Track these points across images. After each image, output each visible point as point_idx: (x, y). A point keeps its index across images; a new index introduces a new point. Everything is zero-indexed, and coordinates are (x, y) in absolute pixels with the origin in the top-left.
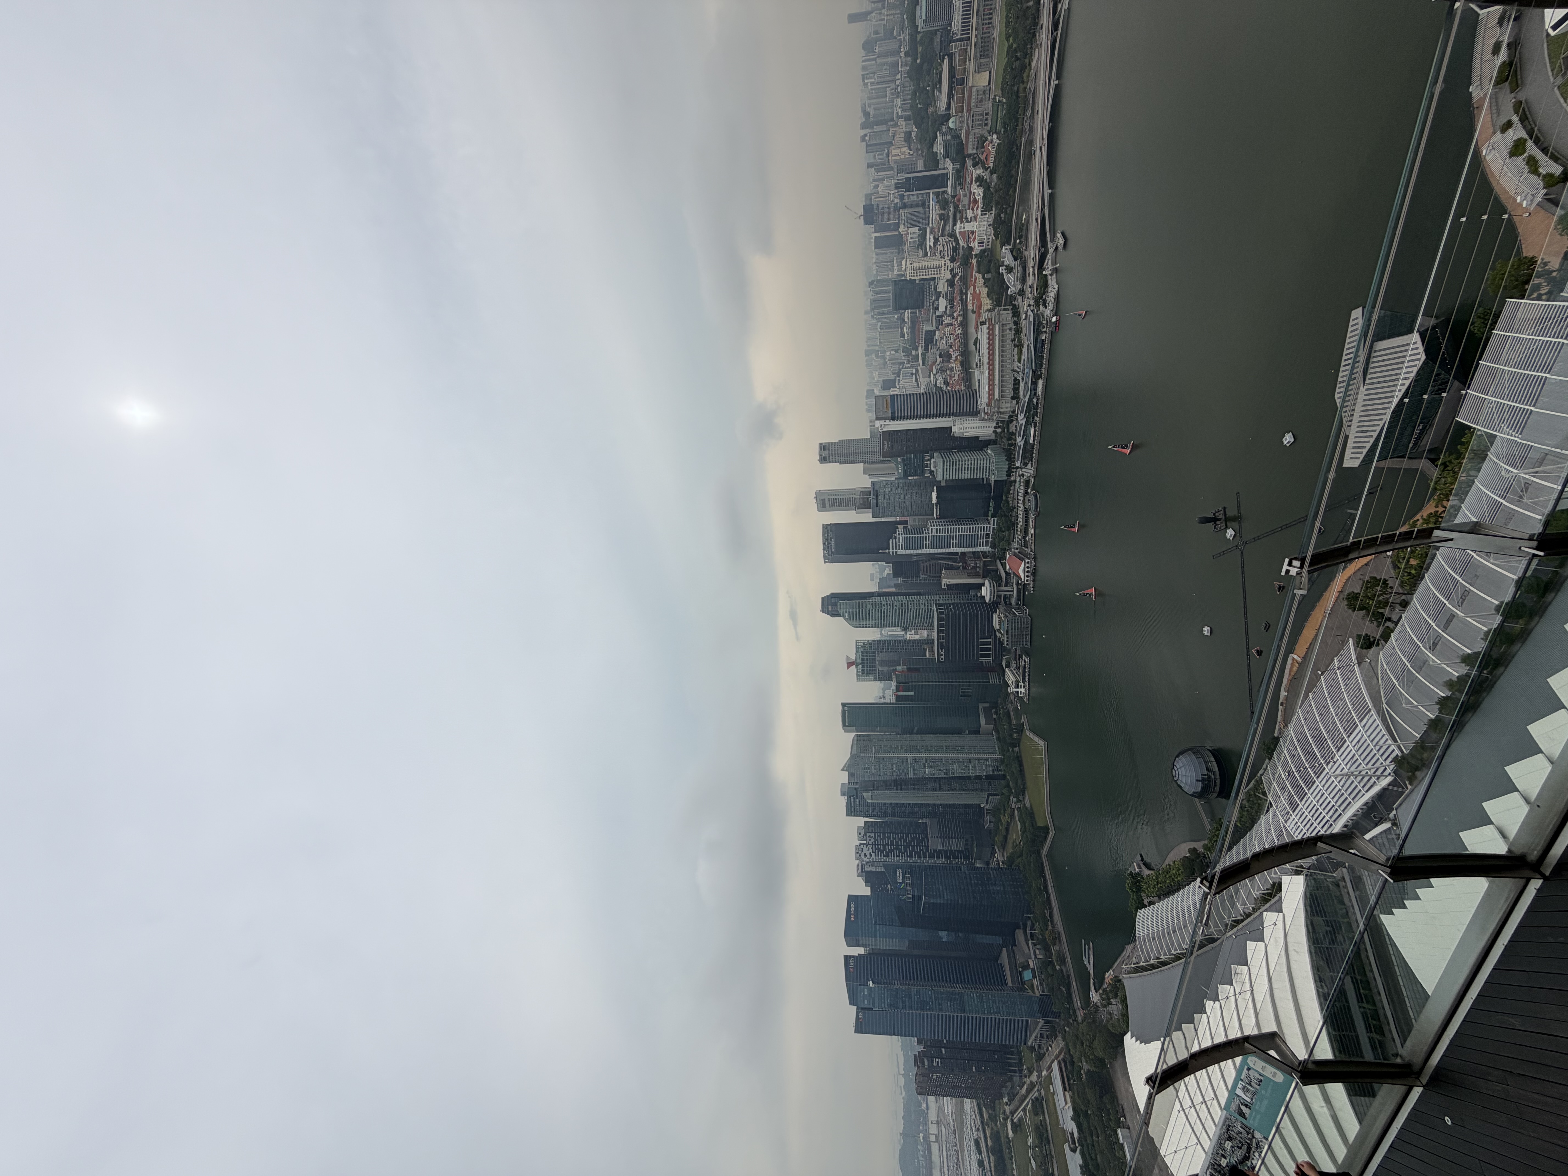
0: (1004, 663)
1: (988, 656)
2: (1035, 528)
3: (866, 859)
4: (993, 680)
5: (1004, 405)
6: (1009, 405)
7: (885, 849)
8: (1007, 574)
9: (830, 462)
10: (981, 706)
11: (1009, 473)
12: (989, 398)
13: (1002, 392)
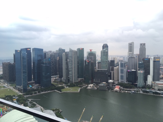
0: (94, 84)
1: (96, 81)
2: (127, 92)
3: (49, 53)
4: (90, 81)
5: (157, 87)
6: (157, 88)
7: (51, 57)
8: (115, 86)
9: (140, 46)
10: (83, 79)
11: (139, 87)
12: (159, 83)
13: (160, 86)
